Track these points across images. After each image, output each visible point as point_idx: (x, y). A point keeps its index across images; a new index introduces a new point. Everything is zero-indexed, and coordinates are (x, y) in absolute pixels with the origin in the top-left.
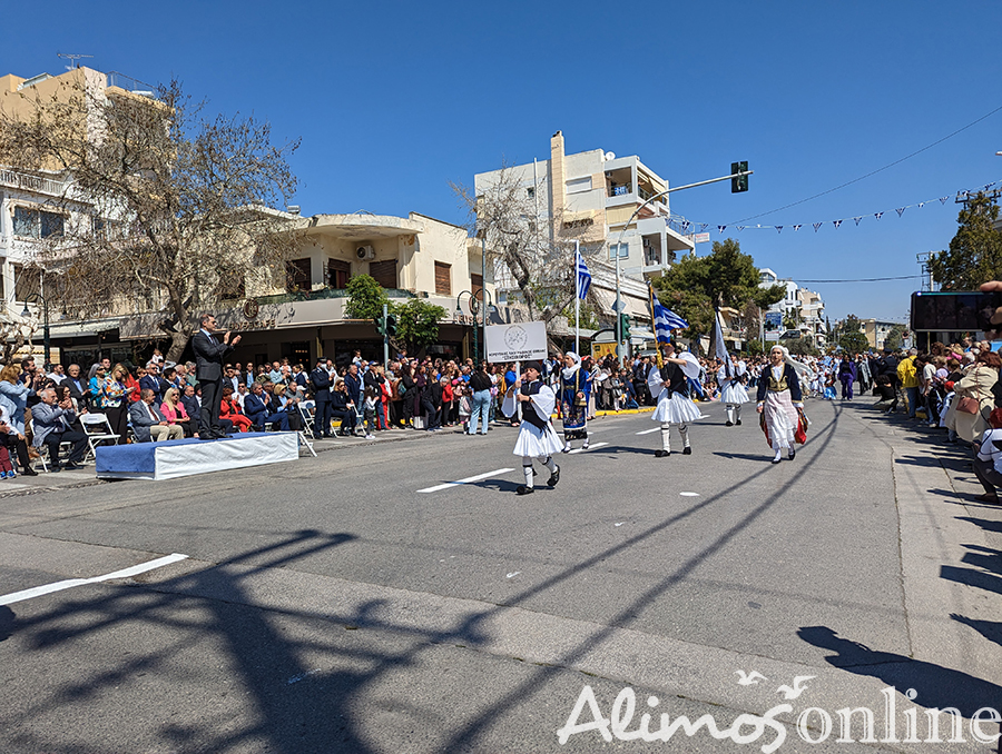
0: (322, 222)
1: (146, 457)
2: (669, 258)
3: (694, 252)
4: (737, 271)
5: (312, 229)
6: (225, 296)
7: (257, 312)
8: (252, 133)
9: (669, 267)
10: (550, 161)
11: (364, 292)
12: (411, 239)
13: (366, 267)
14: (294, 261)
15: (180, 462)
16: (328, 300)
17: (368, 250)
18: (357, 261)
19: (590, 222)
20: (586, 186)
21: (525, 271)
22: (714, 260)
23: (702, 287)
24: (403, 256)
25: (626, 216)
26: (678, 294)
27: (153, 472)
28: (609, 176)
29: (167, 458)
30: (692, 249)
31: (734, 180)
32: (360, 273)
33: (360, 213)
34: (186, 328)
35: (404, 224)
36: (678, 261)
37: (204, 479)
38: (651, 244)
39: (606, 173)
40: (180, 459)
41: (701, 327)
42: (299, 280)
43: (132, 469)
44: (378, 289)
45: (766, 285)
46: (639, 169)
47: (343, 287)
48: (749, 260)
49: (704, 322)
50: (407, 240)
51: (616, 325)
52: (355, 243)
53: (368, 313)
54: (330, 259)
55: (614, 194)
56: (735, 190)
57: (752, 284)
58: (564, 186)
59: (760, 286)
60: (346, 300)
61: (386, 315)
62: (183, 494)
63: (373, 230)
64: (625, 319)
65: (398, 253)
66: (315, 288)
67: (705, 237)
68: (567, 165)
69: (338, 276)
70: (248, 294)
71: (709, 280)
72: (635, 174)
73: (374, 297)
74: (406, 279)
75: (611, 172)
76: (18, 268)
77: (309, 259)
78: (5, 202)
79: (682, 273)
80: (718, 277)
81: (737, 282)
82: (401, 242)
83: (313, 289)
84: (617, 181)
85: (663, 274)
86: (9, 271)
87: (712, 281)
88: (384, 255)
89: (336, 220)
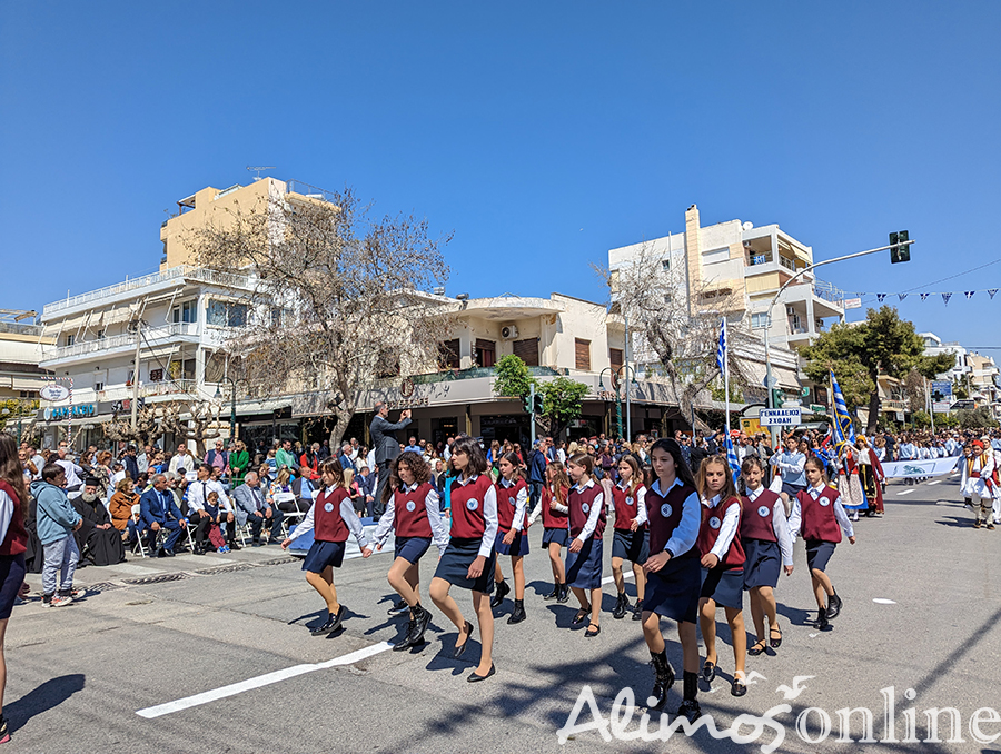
2: (816, 325)
3: (845, 319)
4: (896, 339)
5: (463, 313)
6: (382, 376)
7: (412, 390)
9: (817, 335)
10: (685, 233)
12: (553, 317)
13: (509, 345)
17: (512, 330)
18: (501, 340)
20: (724, 255)
22: (869, 328)
24: (544, 337)
25: (772, 283)
28: (747, 246)
30: (841, 316)
31: (893, 250)
32: (504, 352)
33: (506, 296)
34: (350, 406)
35: (547, 305)
36: (827, 329)
38: (796, 313)
39: (744, 243)
41: (859, 398)
46: (779, 237)
47: (491, 364)
50: (549, 319)
51: (767, 399)
52: (501, 323)
53: (515, 391)
54: (478, 340)
55: (753, 263)
56: (894, 260)
57: (915, 352)
58: (701, 257)
60: (493, 378)
61: (533, 395)
63: (518, 311)
64: (777, 394)
65: (540, 331)
68: (702, 237)
69: (485, 353)
70: (405, 373)
71: (864, 349)
72: (775, 243)
73: (521, 376)
74: (548, 357)
75: (750, 241)
76: (208, 353)
77: (458, 340)
78: (202, 296)
79: (833, 342)
80: (874, 346)
81: (897, 351)
82: (543, 321)
83: (462, 368)
84: (756, 251)
85: (811, 343)
86: (200, 356)
87: (868, 350)
88: (527, 334)
89: (484, 303)
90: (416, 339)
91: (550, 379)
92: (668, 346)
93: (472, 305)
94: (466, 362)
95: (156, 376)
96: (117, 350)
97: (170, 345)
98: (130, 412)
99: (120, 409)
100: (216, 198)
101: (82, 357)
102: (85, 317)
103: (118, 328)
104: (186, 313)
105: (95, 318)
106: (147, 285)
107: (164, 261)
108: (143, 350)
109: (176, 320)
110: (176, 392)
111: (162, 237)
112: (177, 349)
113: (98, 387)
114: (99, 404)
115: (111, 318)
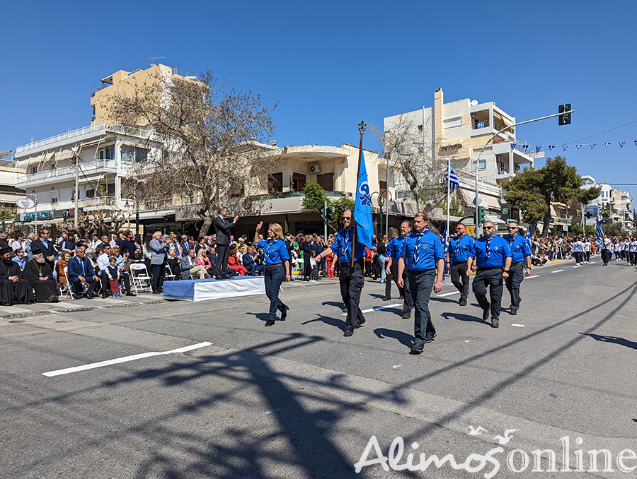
0: (290, 150)
1: (190, 288)
2: (515, 169)
3: (533, 165)
4: (564, 177)
5: (284, 156)
6: (233, 196)
7: (251, 205)
8: (251, 98)
9: (514, 175)
10: (433, 107)
11: (314, 193)
12: (343, 160)
13: (315, 178)
14: (273, 174)
15: (208, 292)
16: (292, 198)
17: (317, 167)
18: (309, 174)
19: (460, 146)
20: (458, 123)
21: (415, 179)
22: (547, 170)
23: (538, 189)
24: (338, 170)
26: (520, 193)
27: (193, 297)
28: (473, 116)
29: (200, 289)
30: (531, 163)
31: (560, 117)
32: (311, 182)
33: (312, 145)
34: (212, 214)
35: (338, 151)
36: (521, 171)
37: (220, 302)
38: (502, 160)
39: (472, 114)
40: (207, 290)
41: (537, 215)
42: (275, 186)
43: (182, 294)
44: (322, 191)
45: (586, 187)
46: (494, 110)
47: (301, 190)
48: (573, 170)
49: (539, 212)
50: (340, 161)
51: (475, 213)
52: (309, 163)
53: (315, 206)
54: (294, 173)
55: (476, 128)
56: (561, 123)
57: (575, 186)
58: (443, 123)
59: (582, 188)
60: (303, 197)
61: (326, 207)
62: (209, 310)
63: (320, 155)
64: (481, 210)
65: (334, 169)
66: (285, 190)
67: (541, 155)
68: (445, 110)
69: (298, 183)
70: (246, 194)
71: (543, 184)
72: (491, 115)
73: (319, 196)
74: (339, 186)
75: (475, 113)
76: (123, 179)
77: (282, 173)
78: (118, 141)
79: (524, 179)
80: (550, 181)
81: (563, 185)
82: (337, 162)
84: (479, 119)
85: (510, 180)
86: (118, 182)
87: (546, 185)
88: (326, 170)
89: (298, 149)
90: (252, 171)
91: (338, 198)
95: (90, 194)
96: (64, 177)
97: (98, 174)
98: (74, 216)
99: (68, 215)
100: (126, 77)
101: (42, 181)
102: (43, 156)
103: (65, 163)
104: (108, 153)
105: (49, 156)
106: (83, 134)
107: (94, 119)
108: (81, 177)
109: (102, 158)
110: (103, 204)
111: (92, 104)
112: (102, 177)
114: (54, 211)
115: (60, 156)
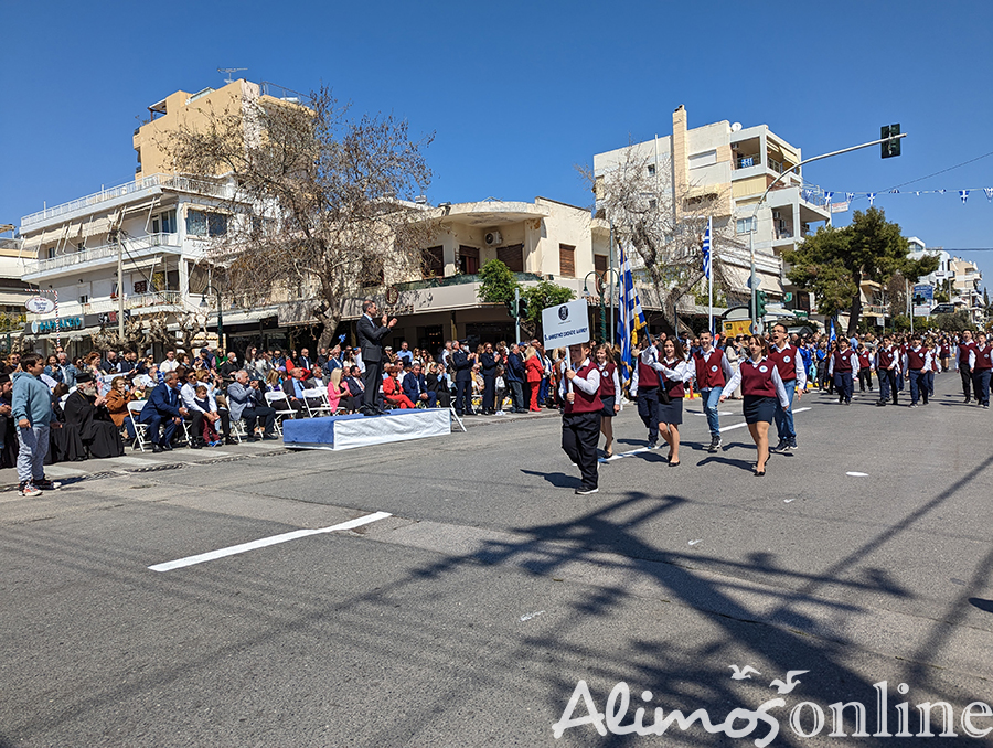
1: (326, 429)
2: (802, 230)
3: (830, 222)
4: (882, 241)
5: (446, 219)
6: (365, 285)
7: (397, 297)
8: (391, 130)
9: (803, 240)
10: (672, 136)
11: (496, 276)
12: (537, 223)
13: (493, 252)
14: (429, 249)
15: (354, 434)
17: (496, 236)
18: (485, 247)
19: (713, 196)
20: (710, 159)
22: (855, 230)
23: (841, 260)
24: (529, 242)
25: (759, 187)
26: (813, 268)
27: (333, 443)
28: (735, 148)
29: (343, 430)
30: (828, 220)
31: (885, 145)
32: (488, 259)
33: (489, 201)
34: (336, 314)
35: (531, 209)
36: (813, 233)
38: (782, 218)
39: (732, 145)
40: (353, 432)
41: (841, 302)
42: (432, 263)
43: (314, 440)
44: (508, 273)
45: (915, 255)
46: (768, 138)
47: (474, 272)
48: (895, 229)
49: (845, 298)
50: (533, 224)
51: (750, 301)
52: (484, 230)
53: (500, 297)
54: (461, 247)
55: (740, 166)
56: (885, 155)
57: (900, 254)
58: (687, 161)
59: (909, 257)
60: (478, 284)
61: (518, 298)
62: (363, 463)
63: (501, 216)
64: (760, 296)
65: (524, 237)
67: (843, 207)
68: (689, 139)
69: (469, 263)
70: (387, 281)
71: (849, 252)
72: (764, 145)
73: (505, 281)
74: (533, 263)
75: (738, 144)
76: (191, 263)
77: (442, 247)
78: (180, 205)
79: (817, 246)
80: (859, 249)
81: (881, 253)
82: (527, 228)
83: (446, 275)
84: (744, 152)
85: (796, 248)
86: (183, 267)
87: (853, 253)
88: (511, 240)
89: (468, 208)
90: (399, 245)
91: (534, 284)
92: (653, 250)
93: (454, 210)
94: (450, 270)
95: (140, 288)
96: (99, 262)
97: (151, 256)
98: (117, 324)
99: (108, 321)
100: (188, 102)
101: (65, 269)
102: (64, 229)
103: (97, 240)
104: (165, 223)
105: (74, 230)
106: (123, 195)
107: (139, 170)
108: (125, 262)
109: (156, 230)
110: (162, 303)
111: (135, 145)
112: (159, 260)
113: (83, 300)
114: (86, 316)
115: (90, 229)
